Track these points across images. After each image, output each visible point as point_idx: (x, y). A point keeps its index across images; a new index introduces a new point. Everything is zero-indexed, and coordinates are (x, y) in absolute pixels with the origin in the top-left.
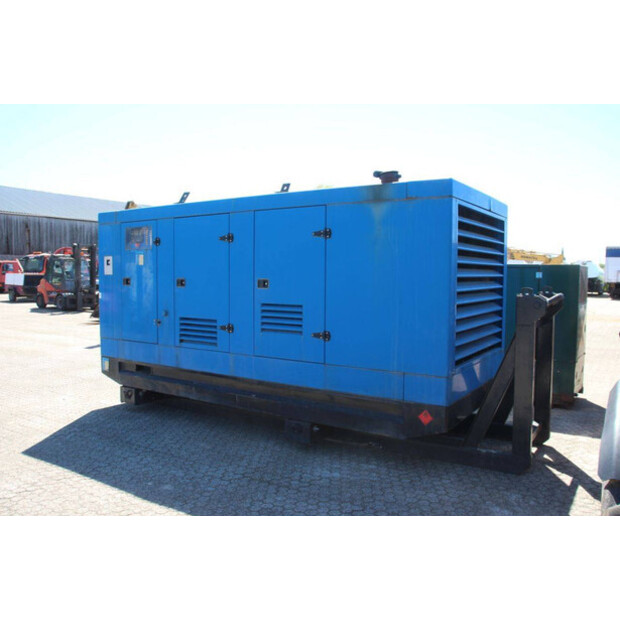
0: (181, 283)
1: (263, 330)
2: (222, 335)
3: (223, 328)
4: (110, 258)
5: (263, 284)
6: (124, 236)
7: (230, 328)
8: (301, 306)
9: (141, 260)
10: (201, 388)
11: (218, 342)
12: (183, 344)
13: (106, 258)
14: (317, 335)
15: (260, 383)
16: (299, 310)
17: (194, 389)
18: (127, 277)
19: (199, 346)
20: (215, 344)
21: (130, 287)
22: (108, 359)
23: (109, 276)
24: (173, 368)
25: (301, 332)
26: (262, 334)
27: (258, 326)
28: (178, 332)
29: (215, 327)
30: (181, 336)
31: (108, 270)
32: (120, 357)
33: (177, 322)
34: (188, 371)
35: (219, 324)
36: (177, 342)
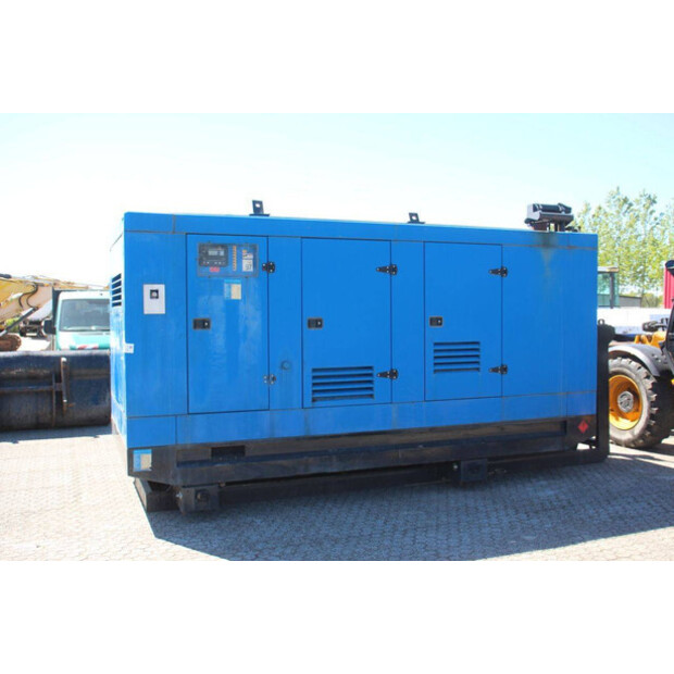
0: (315, 323)
1: (435, 371)
2: (380, 384)
3: (383, 375)
4: (161, 288)
5: (436, 321)
6: (193, 255)
7: (393, 374)
8: (477, 343)
9: (236, 292)
10: (346, 454)
11: (375, 393)
12: (317, 404)
13: (147, 288)
14: (495, 370)
15: (432, 430)
16: (477, 347)
17: (334, 457)
18: (202, 316)
19: (346, 402)
20: (371, 396)
21: (210, 331)
22: (150, 451)
23: (157, 315)
24: (298, 439)
25: (478, 369)
26: (434, 375)
27: (430, 368)
28: (309, 388)
29: (371, 375)
30: (314, 392)
31: (155, 306)
32: (180, 442)
33: (308, 374)
34: (325, 437)
35: (376, 372)
36: (308, 402)
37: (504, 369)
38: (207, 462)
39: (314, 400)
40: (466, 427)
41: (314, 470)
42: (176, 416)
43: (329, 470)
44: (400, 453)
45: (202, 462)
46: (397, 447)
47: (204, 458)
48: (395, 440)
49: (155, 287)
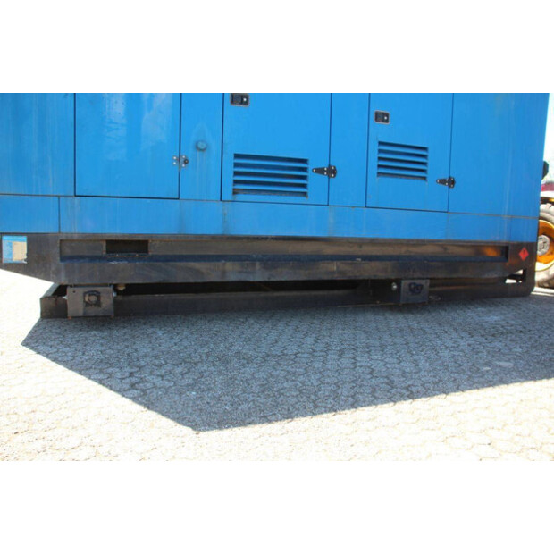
0: (240, 99)
1: (379, 174)
2: (315, 182)
3: (320, 171)
5: (382, 117)
7: (332, 171)
8: (425, 149)
10: (271, 261)
11: (309, 190)
14: (442, 182)
16: (424, 153)
17: (258, 263)
20: (305, 194)
22: (25, 238)
24: (214, 238)
25: (424, 178)
26: (378, 179)
27: (374, 170)
28: (229, 178)
29: (304, 170)
30: (236, 182)
32: (64, 230)
33: (229, 161)
34: (249, 239)
35: (311, 166)
36: (228, 194)
37: (451, 182)
38: (100, 258)
39: (235, 192)
40: (409, 243)
41: (233, 277)
42: (59, 197)
43: (251, 278)
44: (334, 266)
45: (93, 259)
46: (333, 258)
47: (98, 253)
48: (329, 250)
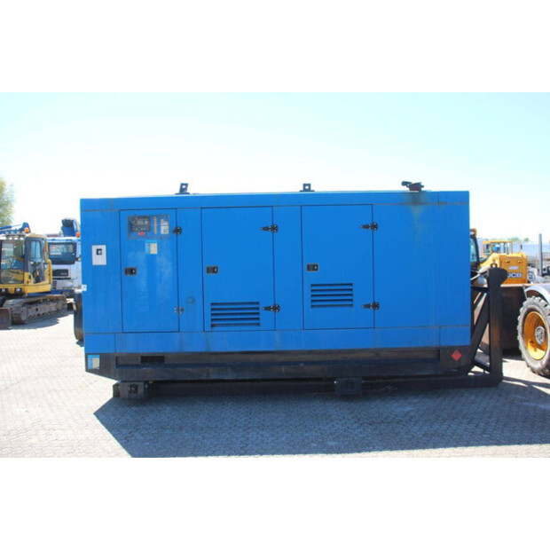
0: (212, 270)
1: (313, 306)
2: (266, 317)
3: (268, 308)
4: (103, 247)
5: (313, 268)
6: (125, 225)
7: (276, 308)
8: (351, 284)
9: (153, 249)
10: (238, 367)
11: (261, 321)
12: (216, 329)
13: (94, 248)
14: (367, 306)
15: (310, 352)
16: (350, 287)
17: (230, 369)
18: (131, 266)
19: (238, 328)
20: (258, 324)
21: (136, 277)
22: (98, 356)
23: (101, 266)
24: (201, 353)
25: (352, 305)
26: (312, 310)
27: (308, 303)
28: (208, 318)
29: (258, 308)
30: (213, 320)
31: (100, 260)
32: (118, 351)
33: (208, 308)
34: (222, 353)
35: (262, 306)
36: (208, 327)
37: (376, 306)
38: (138, 366)
39: (213, 326)
40: (340, 352)
41: (214, 377)
42: (115, 333)
43: (226, 378)
44: (283, 369)
45: (133, 366)
46: (281, 364)
47: (135, 362)
48: (281, 358)
49: (99, 247)
